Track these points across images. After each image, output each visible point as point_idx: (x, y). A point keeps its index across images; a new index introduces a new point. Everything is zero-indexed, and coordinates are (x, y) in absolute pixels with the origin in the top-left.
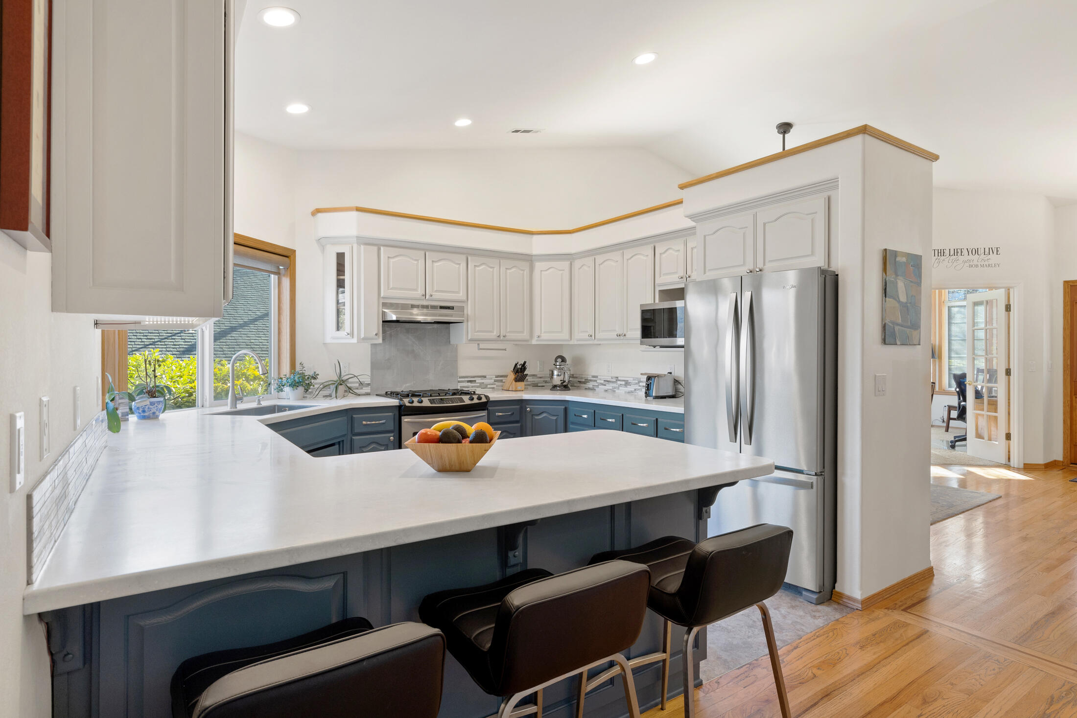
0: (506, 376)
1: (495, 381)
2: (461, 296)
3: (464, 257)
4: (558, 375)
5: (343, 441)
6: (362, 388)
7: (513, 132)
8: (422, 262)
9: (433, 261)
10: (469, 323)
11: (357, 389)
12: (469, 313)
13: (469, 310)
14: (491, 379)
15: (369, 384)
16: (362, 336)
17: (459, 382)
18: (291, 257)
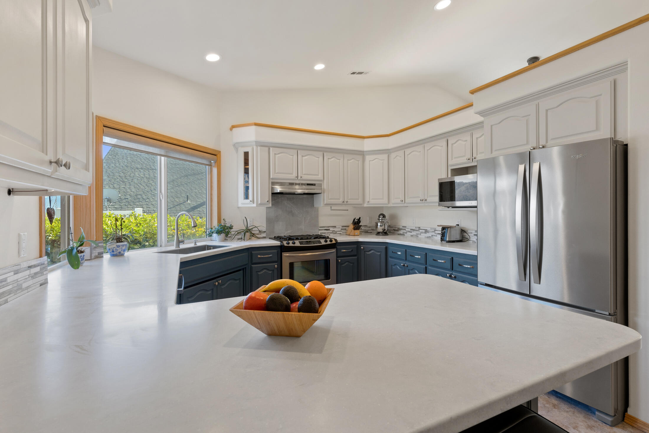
0: (348, 226)
1: (341, 230)
2: (320, 177)
3: (321, 153)
4: (381, 226)
5: (246, 268)
6: (261, 234)
7: (351, 74)
8: (295, 157)
9: (302, 156)
10: (325, 194)
11: (258, 234)
12: (325, 188)
13: (325, 186)
14: (339, 228)
15: (265, 232)
16: (259, 202)
17: (319, 230)
18: (218, 155)
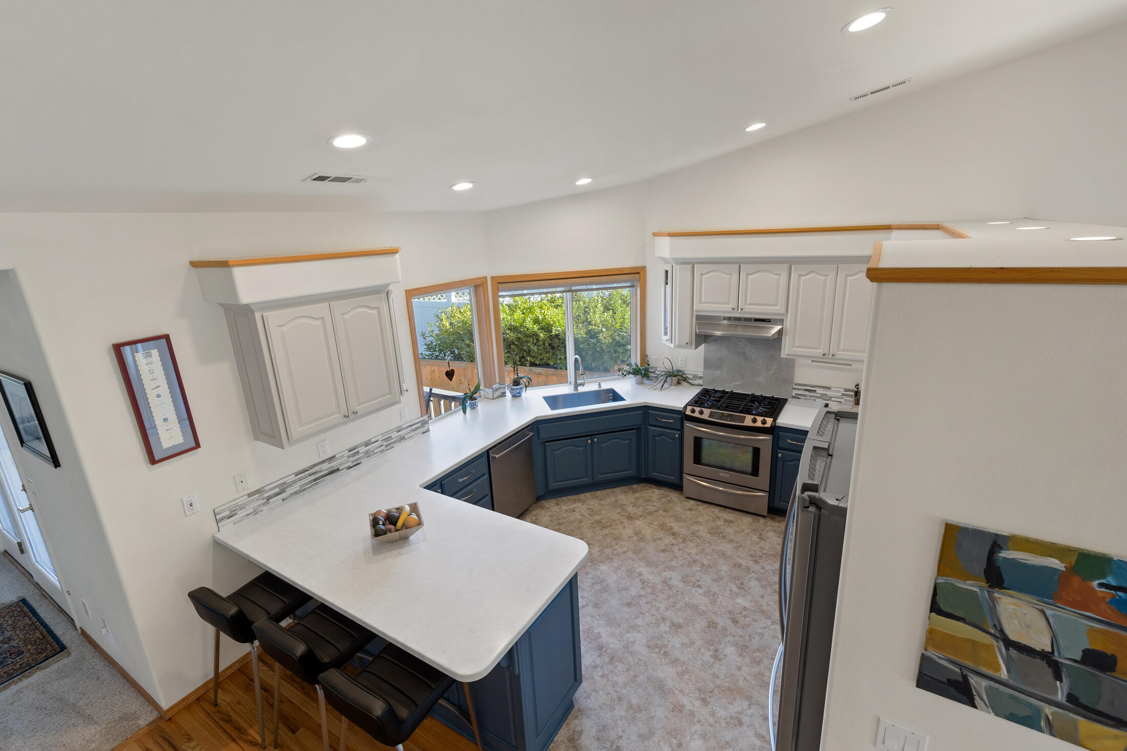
1: (842, 395)
2: (779, 309)
3: (786, 266)
5: (641, 428)
6: (695, 380)
8: (736, 276)
9: (748, 274)
10: (787, 338)
11: (692, 379)
12: (788, 327)
13: (789, 324)
14: (838, 391)
15: (701, 378)
16: (677, 343)
17: (794, 389)
18: (641, 273)
